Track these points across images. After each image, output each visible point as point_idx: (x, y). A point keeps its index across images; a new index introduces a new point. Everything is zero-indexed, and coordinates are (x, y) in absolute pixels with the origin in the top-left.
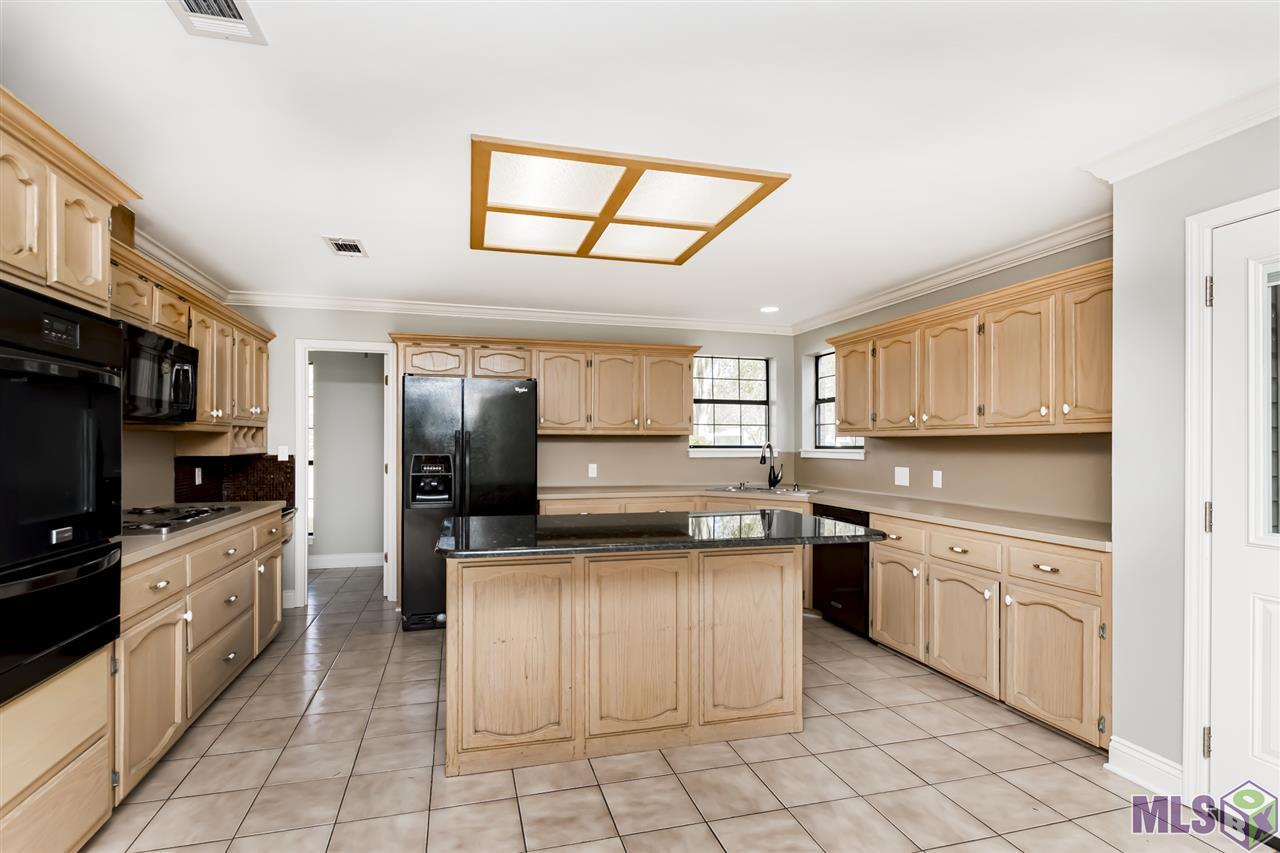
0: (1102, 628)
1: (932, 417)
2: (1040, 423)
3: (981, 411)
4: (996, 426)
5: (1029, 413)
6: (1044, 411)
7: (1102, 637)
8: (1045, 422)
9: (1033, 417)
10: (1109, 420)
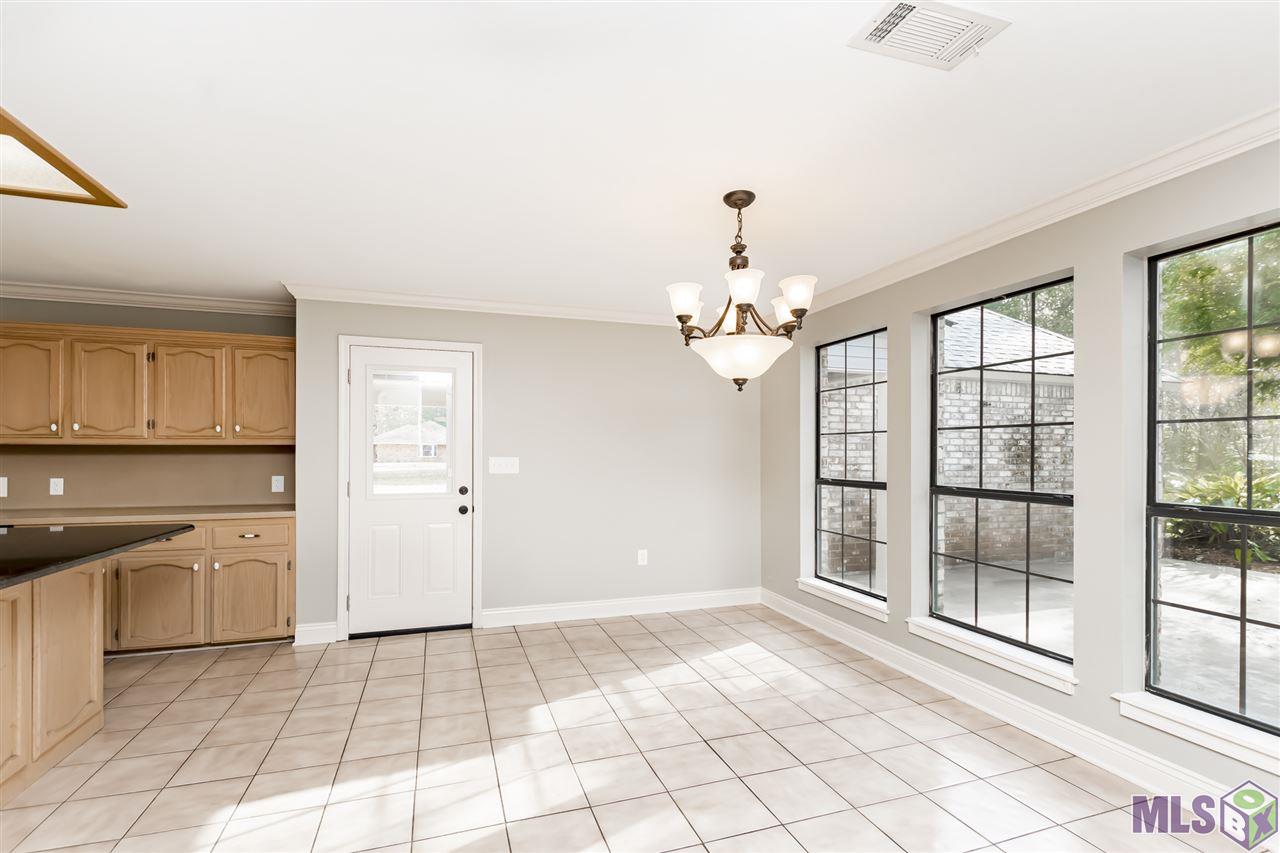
0: (289, 563)
1: (83, 426)
2: (213, 437)
3: (152, 425)
4: (168, 438)
5: (203, 429)
6: (218, 429)
7: (289, 569)
8: (219, 436)
9: (209, 432)
10: (294, 438)
